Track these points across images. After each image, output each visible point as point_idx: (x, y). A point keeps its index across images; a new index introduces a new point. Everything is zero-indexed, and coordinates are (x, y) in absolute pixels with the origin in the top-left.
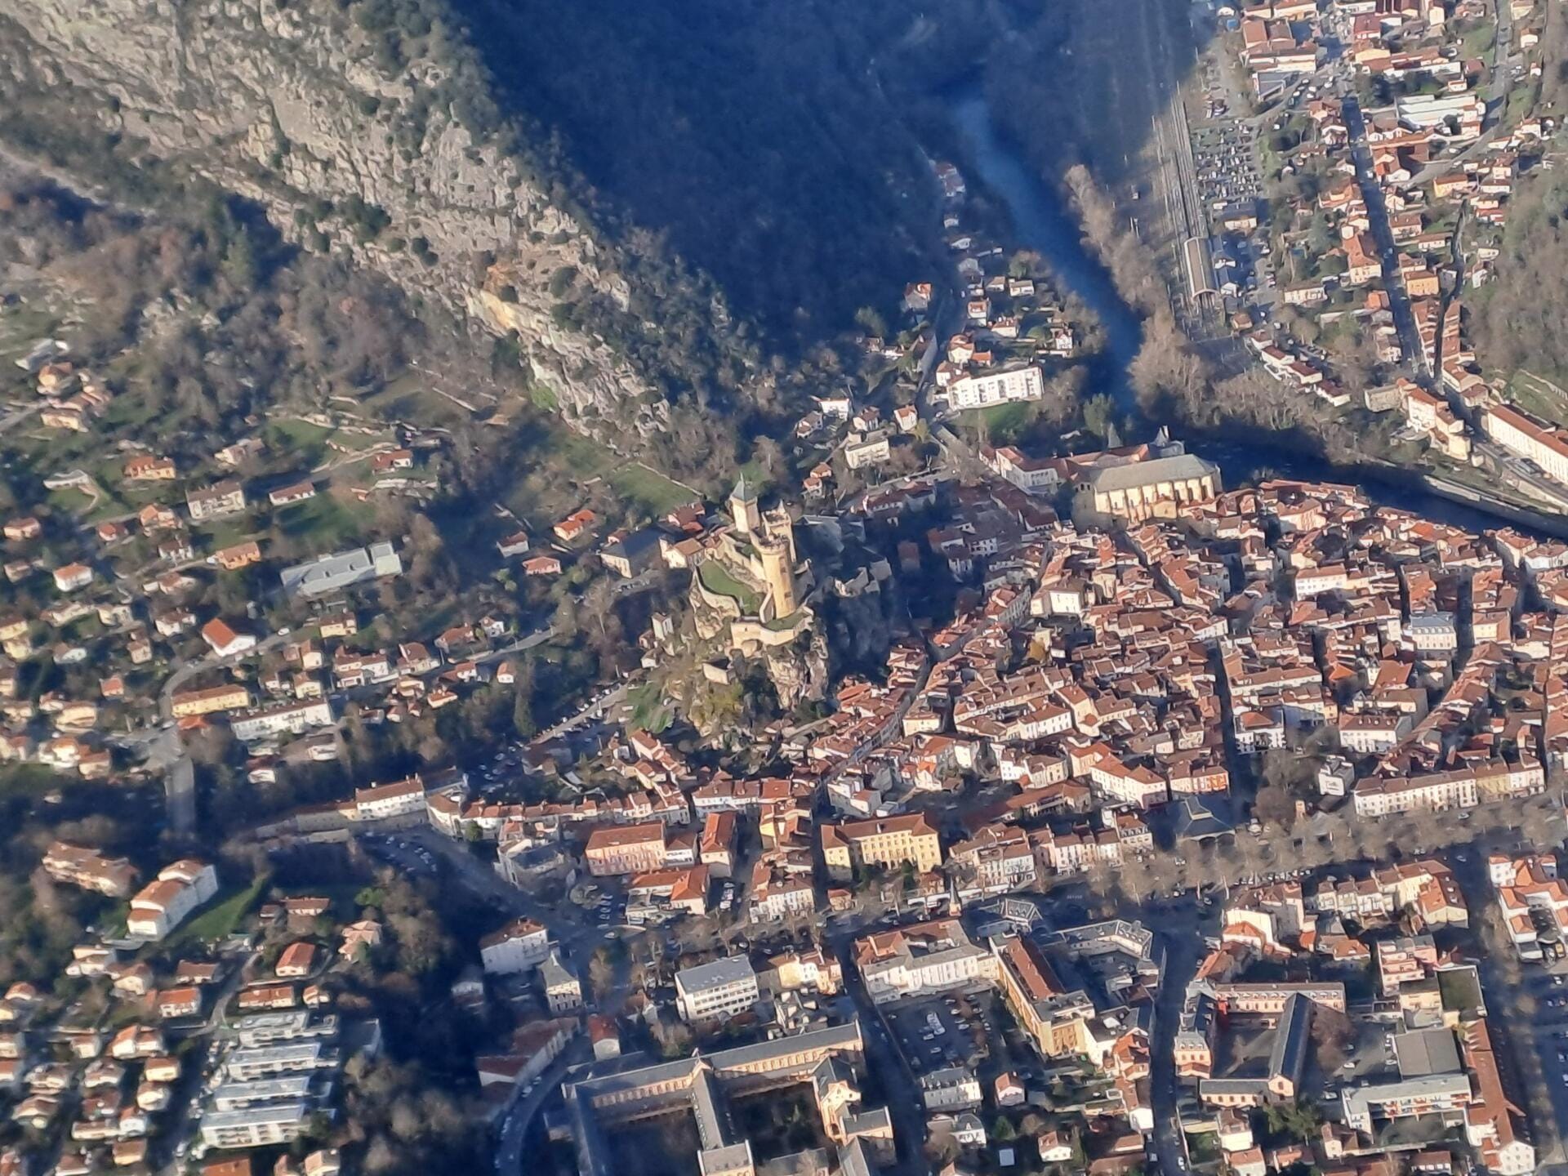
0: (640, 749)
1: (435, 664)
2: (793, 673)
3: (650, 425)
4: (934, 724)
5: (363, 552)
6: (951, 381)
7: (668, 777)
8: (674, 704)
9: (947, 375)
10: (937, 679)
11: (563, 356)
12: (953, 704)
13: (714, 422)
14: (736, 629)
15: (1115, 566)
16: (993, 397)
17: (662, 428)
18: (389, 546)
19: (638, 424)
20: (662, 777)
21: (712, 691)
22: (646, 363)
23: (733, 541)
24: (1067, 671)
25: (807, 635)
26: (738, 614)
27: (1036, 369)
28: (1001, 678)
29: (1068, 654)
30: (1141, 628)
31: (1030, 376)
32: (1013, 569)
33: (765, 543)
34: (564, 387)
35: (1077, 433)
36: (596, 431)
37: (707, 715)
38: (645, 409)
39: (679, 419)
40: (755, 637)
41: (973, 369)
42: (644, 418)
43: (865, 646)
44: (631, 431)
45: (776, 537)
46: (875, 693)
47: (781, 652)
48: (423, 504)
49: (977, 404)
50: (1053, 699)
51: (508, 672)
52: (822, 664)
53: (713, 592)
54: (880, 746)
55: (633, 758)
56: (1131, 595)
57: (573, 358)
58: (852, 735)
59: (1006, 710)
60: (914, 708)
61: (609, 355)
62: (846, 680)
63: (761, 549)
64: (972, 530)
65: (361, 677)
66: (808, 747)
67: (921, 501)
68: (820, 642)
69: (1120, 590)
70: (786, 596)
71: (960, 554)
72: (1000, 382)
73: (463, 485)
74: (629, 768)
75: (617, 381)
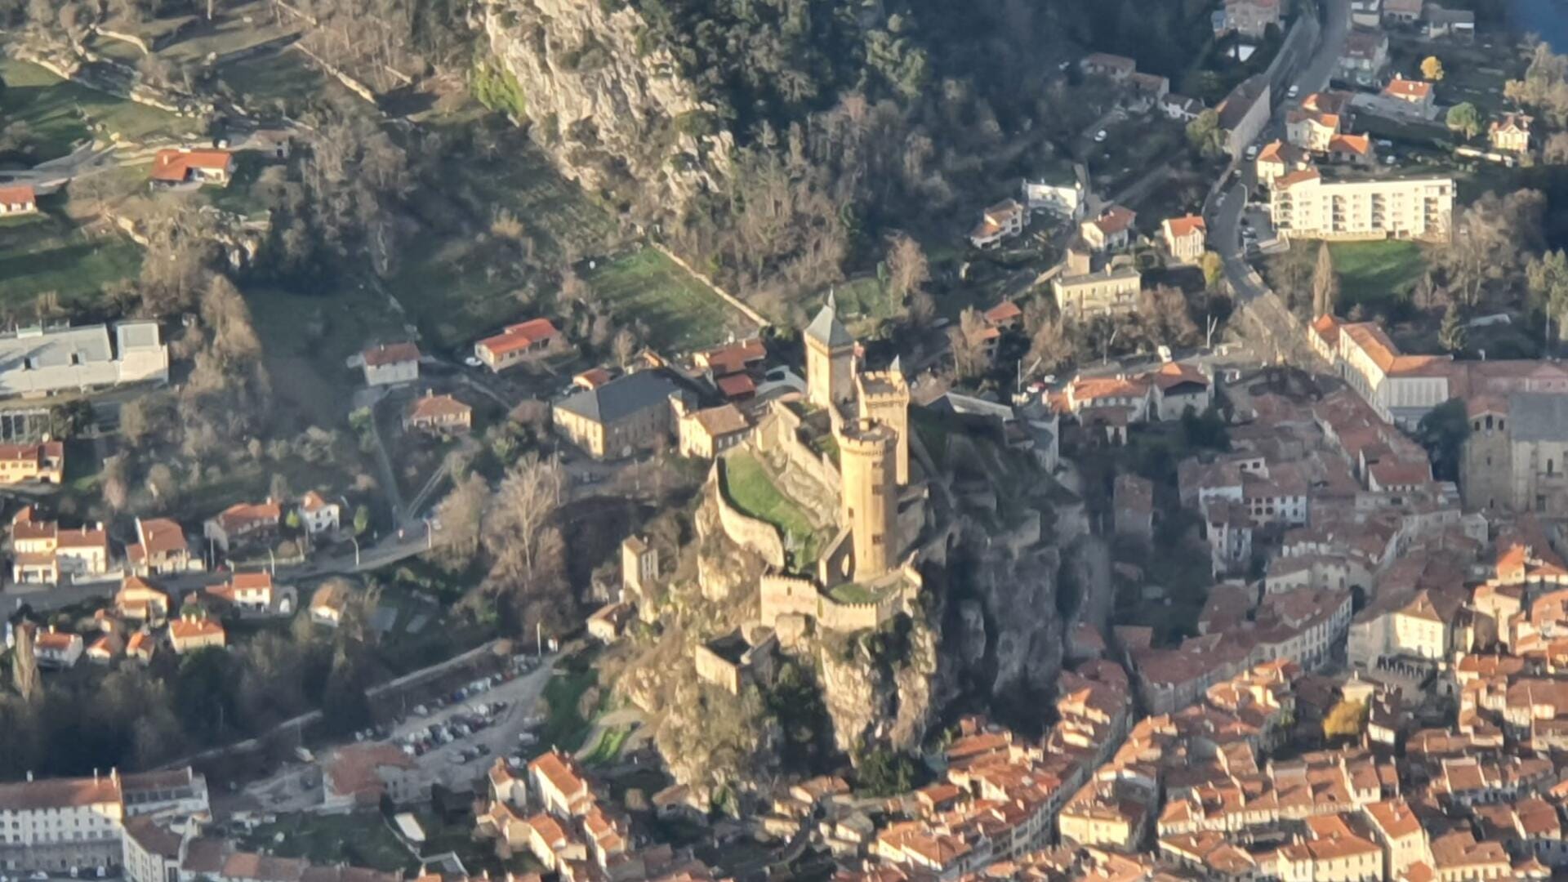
0: (550, 791)
1: (197, 565)
2: (865, 692)
3: (693, 176)
4: (1119, 832)
5: (103, 331)
6: (1285, 180)
7: (591, 854)
8: (633, 716)
9: (1279, 169)
10: (1139, 747)
11: (547, 19)
12: (1163, 800)
13: (812, 188)
14: (770, 587)
15: (1526, 584)
16: (1358, 226)
17: (712, 185)
18: (154, 328)
19: (668, 169)
20: (580, 852)
21: (703, 701)
22: (701, 54)
23: (796, 421)
24: (1390, 773)
25: (903, 624)
26: (779, 562)
27: (1448, 183)
28: (1261, 765)
29: (1401, 738)
30: (1547, 712)
31: (1434, 193)
32: (1328, 560)
33: (850, 432)
34: (541, 79)
35: (1505, 317)
36: (588, 171)
37: (686, 746)
38: (686, 143)
39: (749, 172)
40: (803, 609)
41: (1330, 166)
42: (682, 161)
43: (1011, 665)
44: (653, 182)
45: (872, 424)
46: (1016, 754)
47: (847, 648)
48: (235, 259)
49: (1327, 233)
50: (1355, 821)
51: (330, 604)
52: (921, 683)
53: (743, 512)
54: (1009, 858)
55: (531, 807)
56: (1544, 646)
57: (569, 24)
58: (956, 830)
59: (1257, 829)
60: (1085, 796)
61: (635, 30)
62: (963, 723)
63: (842, 441)
64: (1264, 471)
65: (53, 568)
66: (871, 838)
67: (1179, 402)
68: (925, 640)
69: (1524, 630)
70: (876, 539)
71: (1232, 514)
72: (1375, 197)
73: (314, 234)
74: (519, 824)
75: (642, 82)
